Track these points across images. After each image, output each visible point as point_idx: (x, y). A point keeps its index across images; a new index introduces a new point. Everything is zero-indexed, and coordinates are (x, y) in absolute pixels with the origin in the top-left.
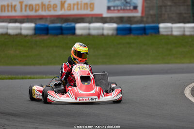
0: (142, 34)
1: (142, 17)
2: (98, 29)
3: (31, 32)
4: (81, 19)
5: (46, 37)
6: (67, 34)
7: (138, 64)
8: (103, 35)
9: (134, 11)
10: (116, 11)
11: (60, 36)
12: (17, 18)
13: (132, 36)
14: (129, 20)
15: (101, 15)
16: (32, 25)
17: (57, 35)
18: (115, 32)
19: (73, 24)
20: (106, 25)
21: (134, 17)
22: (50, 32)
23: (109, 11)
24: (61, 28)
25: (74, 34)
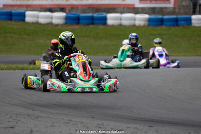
0: (174, 26)
1: (174, 8)
2: (130, 19)
3: (61, 21)
4: (112, 9)
5: (76, 27)
6: (99, 24)
8: (134, 25)
9: (166, 2)
10: (149, 2)
11: (91, 26)
13: (164, 27)
14: (162, 11)
15: (134, 5)
16: (64, 14)
17: (88, 24)
18: (147, 23)
19: (104, 14)
20: (138, 16)
21: (166, 8)
22: (81, 21)
23: (142, 2)
24: (92, 18)
25: (105, 24)
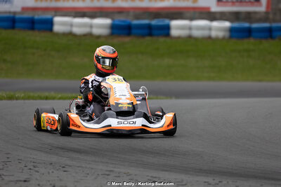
0: (266, 38)
1: (267, 13)
2: (202, 28)
3: (105, 32)
4: (177, 14)
5: (127, 39)
6: (158, 35)
7: (260, 81)
8: (210, 38)
9: (256, 3)
10: (230, 4)
11: (148, 38)
12: (85, 10)
13: (252, 40)
14: (249, 16)
15: (209, 8)
16: (108, 21)
17: (143, 36)
18: (227, 34)
19: (166, 21)
20: (215, 24)
21: (255, 13)
22: (134, 31)
23: (220, 3)
24: (149, 27)
25: (168, 35)
